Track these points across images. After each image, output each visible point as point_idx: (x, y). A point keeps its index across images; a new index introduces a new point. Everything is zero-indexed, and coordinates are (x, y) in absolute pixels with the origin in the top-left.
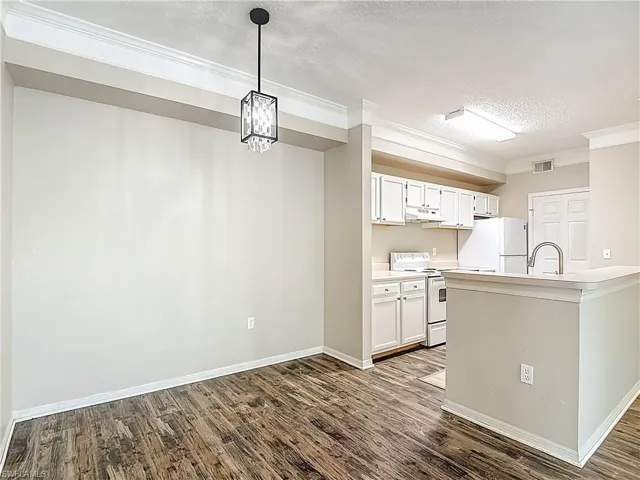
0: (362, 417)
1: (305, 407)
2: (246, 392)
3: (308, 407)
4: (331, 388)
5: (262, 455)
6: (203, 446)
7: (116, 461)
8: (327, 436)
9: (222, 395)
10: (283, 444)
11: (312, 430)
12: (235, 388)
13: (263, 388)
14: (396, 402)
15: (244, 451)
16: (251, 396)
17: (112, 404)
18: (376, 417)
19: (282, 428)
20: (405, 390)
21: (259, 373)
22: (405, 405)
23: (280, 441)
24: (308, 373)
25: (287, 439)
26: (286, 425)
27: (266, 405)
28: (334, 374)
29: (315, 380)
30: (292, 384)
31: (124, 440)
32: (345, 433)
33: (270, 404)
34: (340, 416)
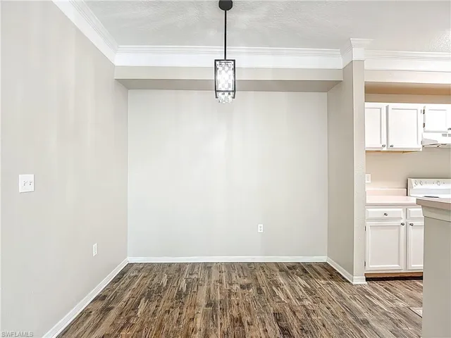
0: (320, 324)
1: (278, 300)
2: (245, 277)
3: (281, 301)
4: (311, 292)
5: (221, 324)
6: (193, 304)
7: (149, 297)
8: (278, 328)
9: (230, 275)
10: (241, 322)
11: (269, 319)
12: (240, 272)
13: (259, 278)
14: (365, 322)
15: (213, 317)
16: (246, 281)
17: (170, 265)
18: (334, 329)
19: (249, 310)
20: (385, 314)
21: (263, 266)
22: (372, 328)
23: (241, 318)
24: (300, 276)
25: (246, 319)
26: (254, 309)
27: (251, 290)
28: (323, 281)
29: (303, 282)
30: (281, 280)
31: (160, 287)
32: (294, 332)
33: (255, 290)
34: (300, 316)
